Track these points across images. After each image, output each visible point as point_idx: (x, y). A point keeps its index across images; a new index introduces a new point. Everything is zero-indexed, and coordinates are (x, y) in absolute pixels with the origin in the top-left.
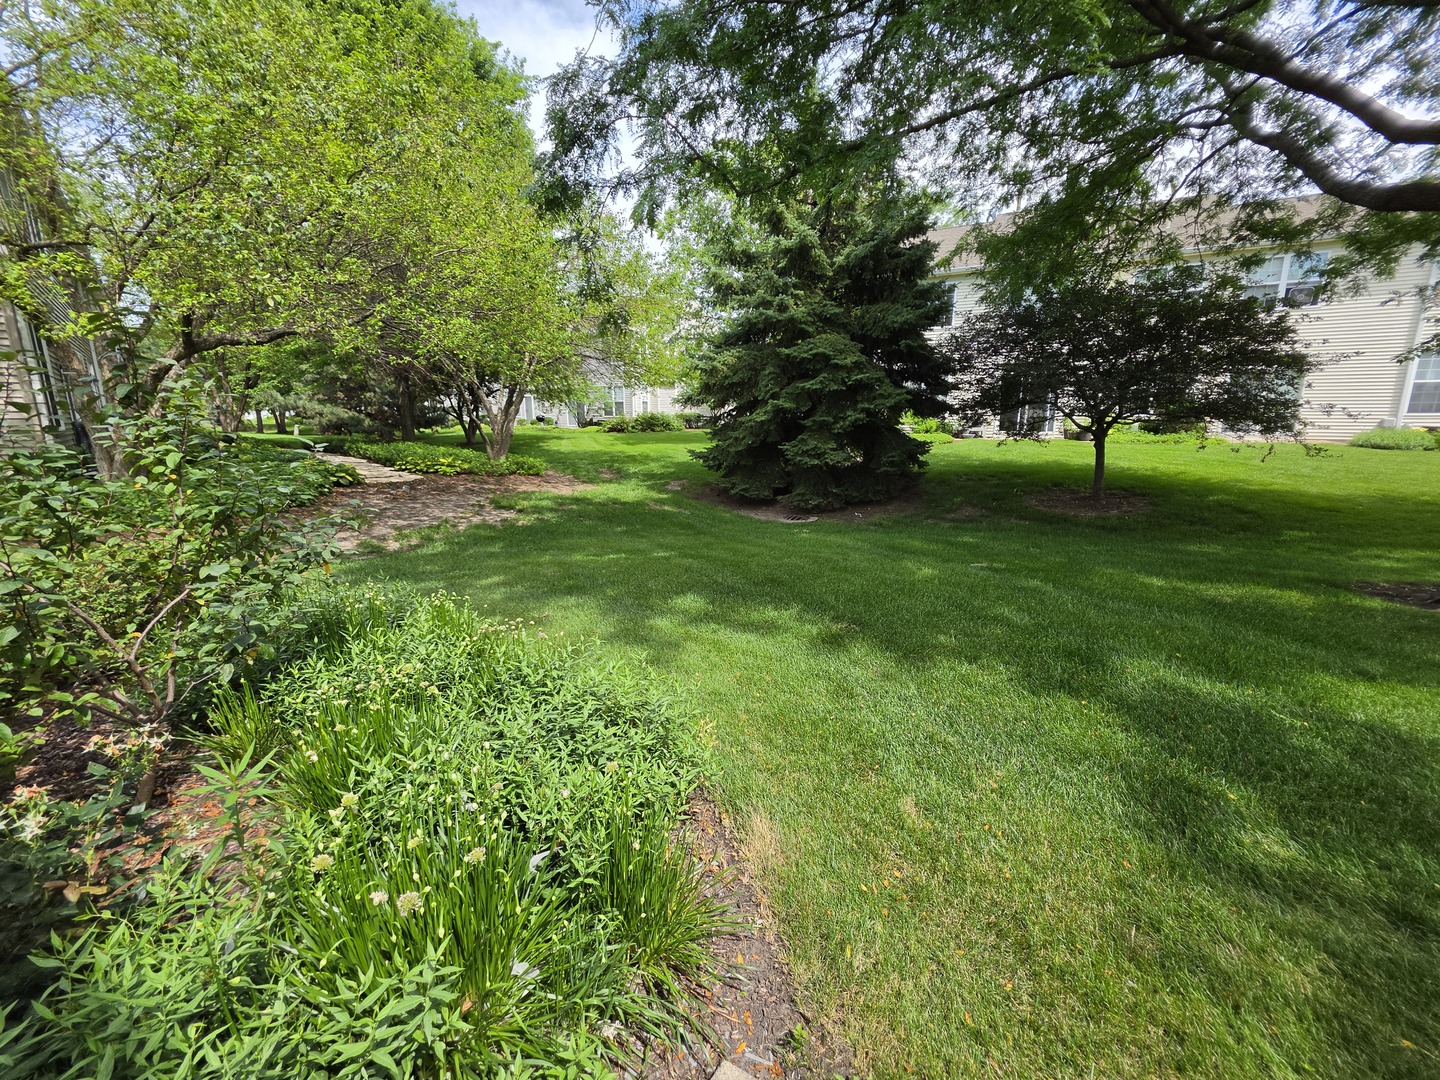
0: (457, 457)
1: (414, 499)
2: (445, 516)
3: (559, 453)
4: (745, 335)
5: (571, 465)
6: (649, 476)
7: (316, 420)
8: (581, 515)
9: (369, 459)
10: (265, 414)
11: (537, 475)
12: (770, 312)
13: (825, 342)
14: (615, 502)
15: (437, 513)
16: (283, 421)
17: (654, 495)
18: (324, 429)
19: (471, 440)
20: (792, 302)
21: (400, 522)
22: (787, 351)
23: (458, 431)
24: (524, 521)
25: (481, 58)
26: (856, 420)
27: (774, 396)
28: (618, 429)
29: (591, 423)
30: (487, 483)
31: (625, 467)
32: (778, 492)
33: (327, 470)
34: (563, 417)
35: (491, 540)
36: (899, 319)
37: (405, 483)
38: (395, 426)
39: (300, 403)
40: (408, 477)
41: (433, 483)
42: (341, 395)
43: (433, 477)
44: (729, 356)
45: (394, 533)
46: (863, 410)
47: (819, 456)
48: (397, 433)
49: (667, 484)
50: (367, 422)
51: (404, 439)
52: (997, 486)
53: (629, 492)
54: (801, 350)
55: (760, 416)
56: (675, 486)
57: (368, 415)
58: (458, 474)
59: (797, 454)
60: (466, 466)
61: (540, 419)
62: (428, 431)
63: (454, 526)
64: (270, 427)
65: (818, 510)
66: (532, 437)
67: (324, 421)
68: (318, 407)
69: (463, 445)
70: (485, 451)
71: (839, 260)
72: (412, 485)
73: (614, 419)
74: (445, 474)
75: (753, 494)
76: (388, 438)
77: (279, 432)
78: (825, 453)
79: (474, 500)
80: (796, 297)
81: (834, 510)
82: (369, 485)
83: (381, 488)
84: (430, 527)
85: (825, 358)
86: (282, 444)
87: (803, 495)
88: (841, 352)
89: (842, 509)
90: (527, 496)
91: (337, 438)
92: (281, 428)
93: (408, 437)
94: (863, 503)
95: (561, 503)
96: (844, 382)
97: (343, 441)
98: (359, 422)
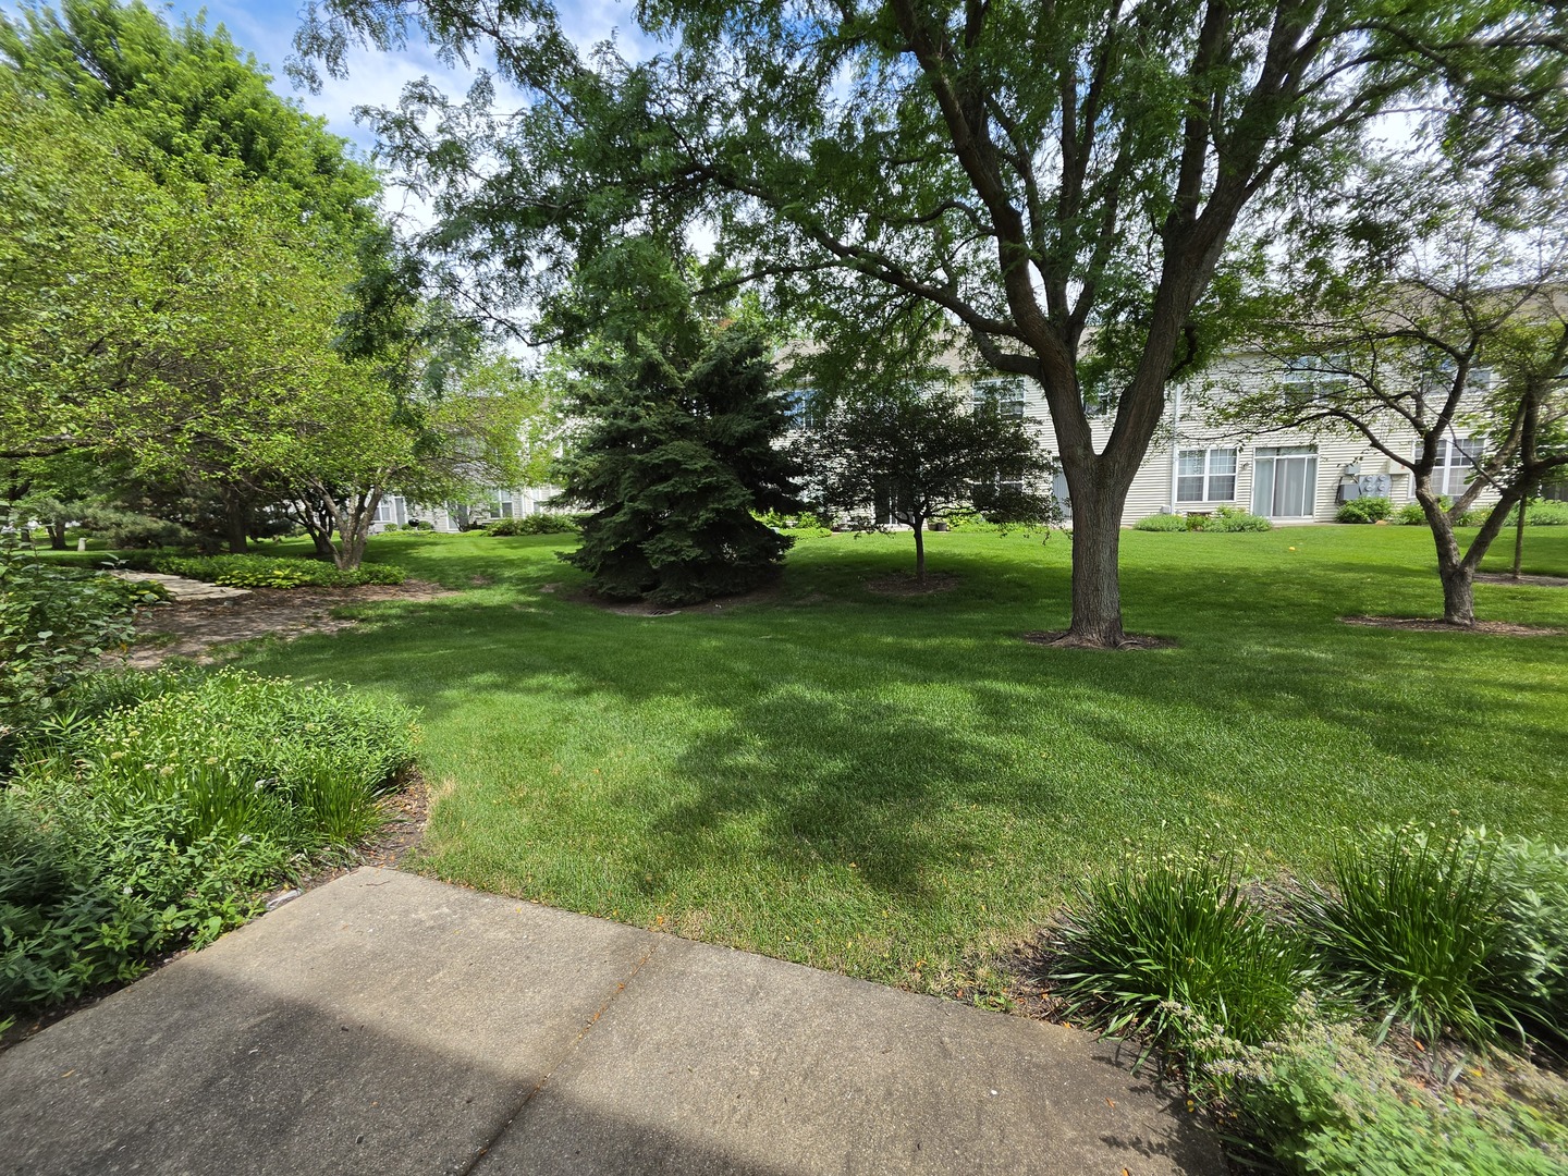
0: (297, 568)
1: (237, 614)
2: (271, 629)
3: (429, 559)
4: (610, 441)
5: (440, 574)
6: (525, 580)
7: (112, 532)
8: (432, 621)
9: (184, 575)
10: (33, 524)
11: (395, 584)
12: (621, 422)
13: (676, 449)
14: (476, 606)
15: (263, 626)
16: (61, 533)
17: (522, 598)
18: (122, 542)
19: (322, 550)
20: (643, 413)
21: (217, 638)
22: (639, 457)
23: (307, 539)
24: (365, 629)
25: (326, 153)
26: (707, 519)
27: (632, 499)
28: (505, 531)
29: (475, 526)
30: (330, 594)
31: (499, 571)
32: (646, 589)
33: (126, 588)
34: (441, 520)
35: (322, 648)
36: (740, 429)
37: (227, 599)
38: (222, 536)
39: (89, 512)
40: (232, 592)
41: (265, 596)
42: (147, 501)
43: (264, 591)
44: (591, 461)
45: (207, 648)
46: (713, 510)
47: (676, 553)
48: (226, 544)
49: (542, 587)
50: (185, 532)
51: (232, 551)
52: (848, 574)
53: (495, 597)
54: (655, 457)
55: (620, 518)
56: (548, 589)
57: (186, 524)
58: (297, 586)
59: (654, 552)
60: (308, 578)
61: (413, 524)
62: (268, 540)
63: (281, 639)
64: (40, 541)
65: (680, 604)
66: (400, 544)
67: (124, 532)
68: (114, 516)
69: (310, 556)
70: (333, 561)
71: (689, 375)
72: (236, 601)
73: (501, 521)
74: (280, 587)
75: (620, 592)
76: (211, 550)
77: (55, 548)
78: (681, 550)
79: (310, 612)
80: (648, 408)
81: (696, 604)
82: (181, 603)
83: (194, 605)
84: (252, 641)
85: (677, 463)
86: (62, 562)
87: (666, 590)
88: (692, 458)
89: (703, 602)
90: (376, 604)
91: (141, 552)
92: (58, 542)
93: (239, 547)
94: (723, 596)
95: (412, 610)
96: (695, 486)
97: (150, 556)
98: (173, 532)
